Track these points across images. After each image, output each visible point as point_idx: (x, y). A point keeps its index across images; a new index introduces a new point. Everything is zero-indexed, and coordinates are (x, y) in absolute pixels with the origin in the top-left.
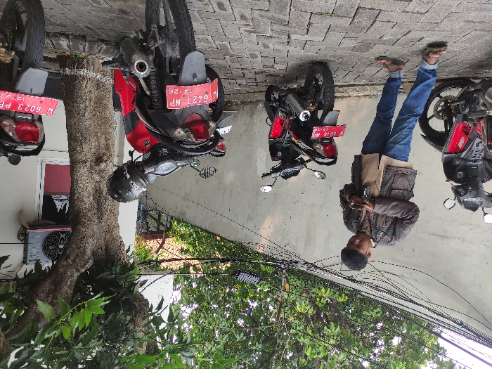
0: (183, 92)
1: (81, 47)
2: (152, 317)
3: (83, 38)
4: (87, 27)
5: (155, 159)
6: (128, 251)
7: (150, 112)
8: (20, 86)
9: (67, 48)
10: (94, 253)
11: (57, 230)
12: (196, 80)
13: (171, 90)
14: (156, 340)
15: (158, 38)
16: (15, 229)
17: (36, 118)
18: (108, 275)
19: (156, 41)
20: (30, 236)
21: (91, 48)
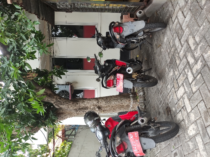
0: (137, 139)
1: (141, 99)
2: (28, 135)
3: (145, 100)
4: (149, 101)
5: (103, 130)
6: (60, 122)
7: (124, 126)
8: (125, 80)
9: (139, 95)
10: (61, 108)
11: (70, 95)
12: (143, 145)
13: (136, 133)
14: (17, 138)
15: (155, 127)
16: (71, 81)
17: (115, 86)
18: (51, 115)
19: (154, 126)
20: (68, 86)
21: (142, 103)
